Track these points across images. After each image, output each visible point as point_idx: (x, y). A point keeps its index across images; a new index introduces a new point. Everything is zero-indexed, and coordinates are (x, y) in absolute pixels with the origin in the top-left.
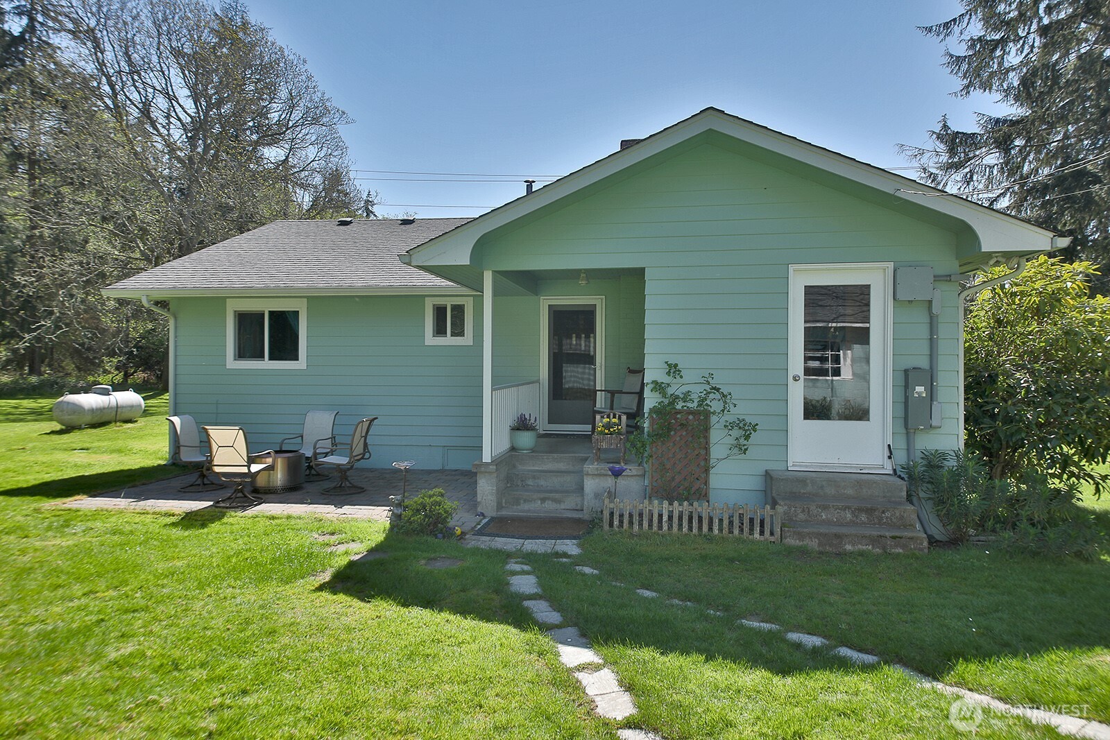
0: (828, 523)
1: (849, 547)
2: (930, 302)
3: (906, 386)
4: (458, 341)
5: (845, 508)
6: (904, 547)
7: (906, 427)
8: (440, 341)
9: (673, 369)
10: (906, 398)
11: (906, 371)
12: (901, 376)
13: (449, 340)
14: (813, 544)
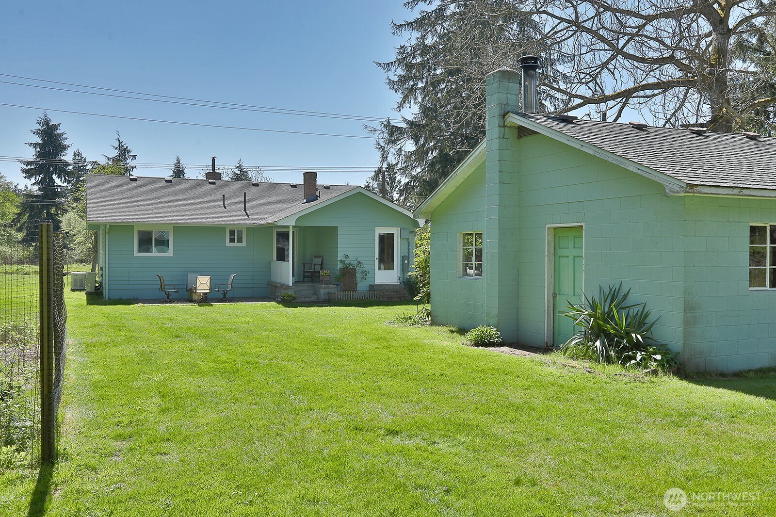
0: (388, 295)
1: (393, 300)
2: (408, 239)
3: (403, 261)
4: (240, 245)
5: (391, 291)
6: (405, 299)
7: (403, 271)
8: (232, 245)
9: (347, 256)
10: (403, 263)
11: (403, 256)
12: (402, 258)
13: (236, 244)
14: (386, 300)
